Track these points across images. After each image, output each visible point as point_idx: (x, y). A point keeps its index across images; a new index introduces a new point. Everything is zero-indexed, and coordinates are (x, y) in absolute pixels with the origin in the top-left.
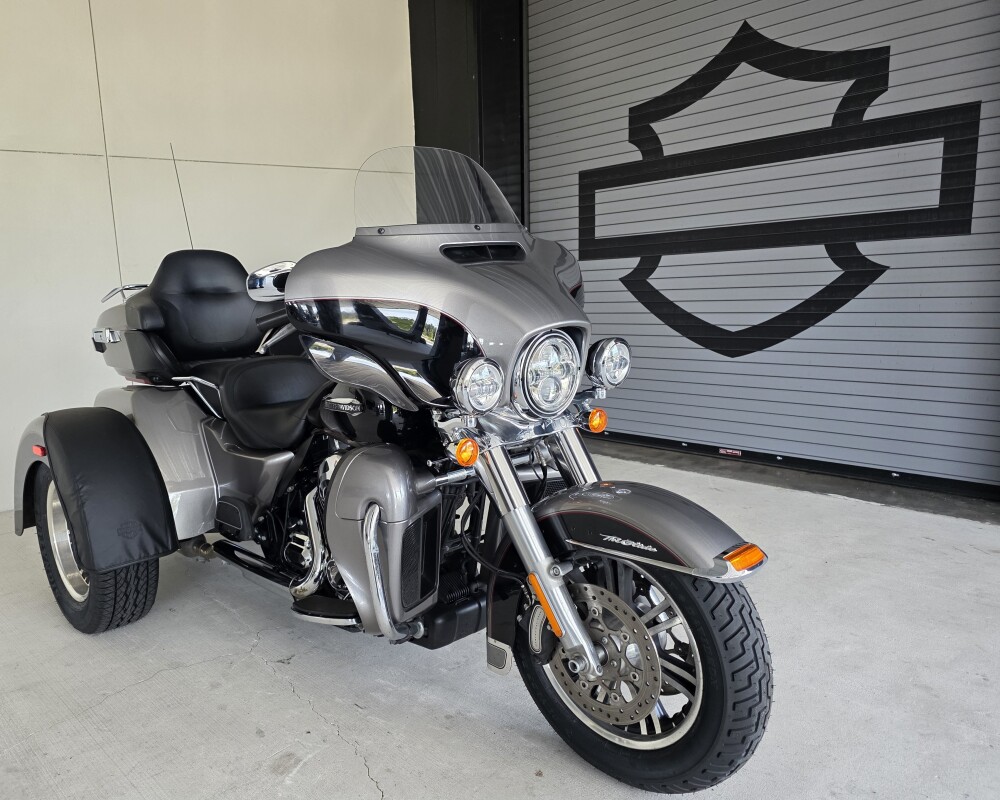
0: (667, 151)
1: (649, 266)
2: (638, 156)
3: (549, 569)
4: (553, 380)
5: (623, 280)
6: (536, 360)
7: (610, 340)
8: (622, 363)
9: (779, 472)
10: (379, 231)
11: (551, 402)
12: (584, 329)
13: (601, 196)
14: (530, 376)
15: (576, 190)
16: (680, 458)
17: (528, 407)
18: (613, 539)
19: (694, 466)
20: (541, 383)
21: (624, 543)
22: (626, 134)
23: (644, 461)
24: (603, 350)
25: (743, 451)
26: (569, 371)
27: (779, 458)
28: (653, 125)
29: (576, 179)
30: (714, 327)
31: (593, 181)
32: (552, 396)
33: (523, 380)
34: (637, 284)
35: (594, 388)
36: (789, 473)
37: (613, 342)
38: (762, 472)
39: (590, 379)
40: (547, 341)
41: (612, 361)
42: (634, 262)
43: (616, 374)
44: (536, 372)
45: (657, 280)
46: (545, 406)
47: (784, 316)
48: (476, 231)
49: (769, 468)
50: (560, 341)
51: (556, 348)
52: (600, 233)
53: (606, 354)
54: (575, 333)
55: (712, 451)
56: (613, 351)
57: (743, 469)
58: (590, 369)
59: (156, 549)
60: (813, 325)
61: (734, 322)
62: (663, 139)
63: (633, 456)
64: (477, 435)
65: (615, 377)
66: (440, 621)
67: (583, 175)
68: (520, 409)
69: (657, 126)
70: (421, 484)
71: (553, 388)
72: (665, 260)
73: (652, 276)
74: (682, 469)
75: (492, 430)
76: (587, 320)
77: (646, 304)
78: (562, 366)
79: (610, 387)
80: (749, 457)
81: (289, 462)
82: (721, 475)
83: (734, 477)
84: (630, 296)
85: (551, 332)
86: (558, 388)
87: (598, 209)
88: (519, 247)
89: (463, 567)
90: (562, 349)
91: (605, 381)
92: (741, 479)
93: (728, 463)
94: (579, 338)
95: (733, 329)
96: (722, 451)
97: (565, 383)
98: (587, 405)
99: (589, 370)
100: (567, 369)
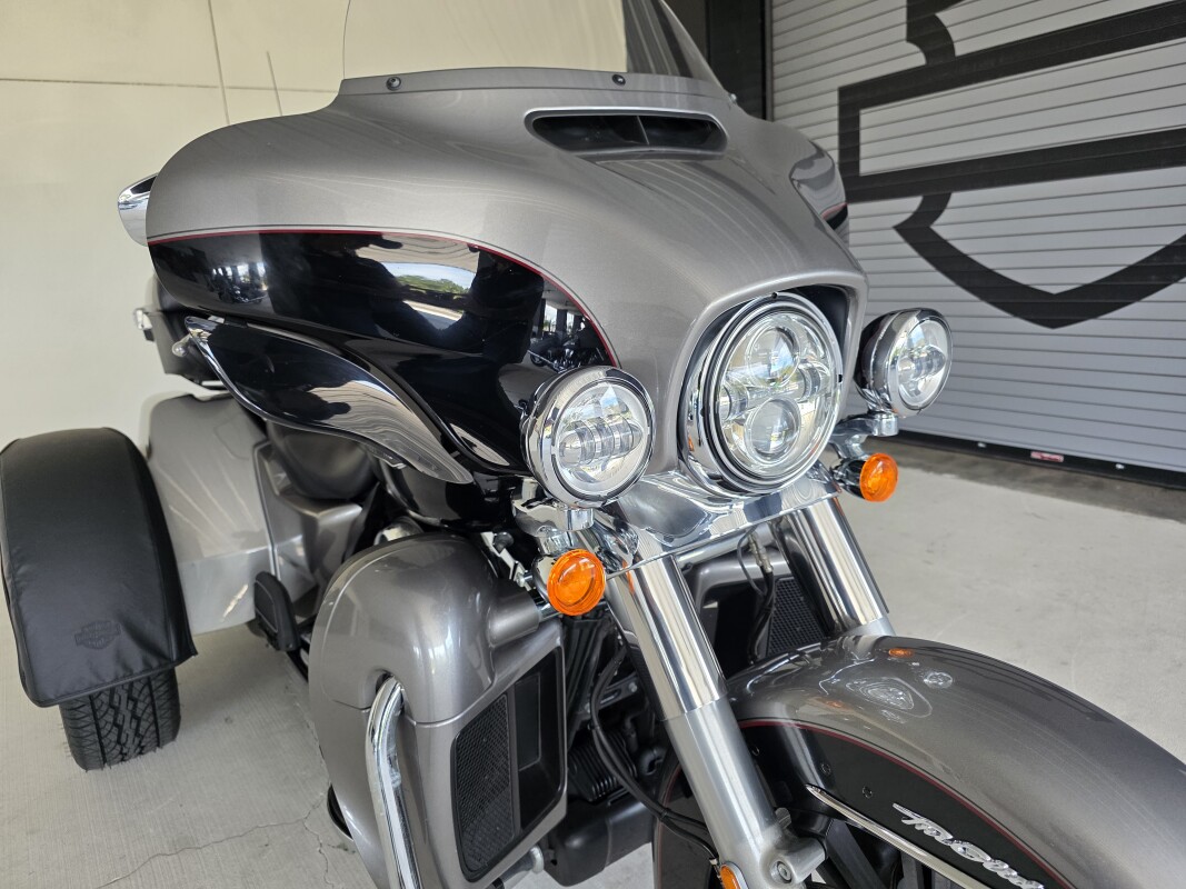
0: (961, 49)
1: (934, 207)
2: (919, 60)
3: (769, 861)
4: (779, 409)
5: (900, 229)
6: (739, 362)
7: (906, 313)
8: (932, 361)
9: (1119, 486)
10: (389, 85)
11: (775, 456)
12: (852, 291)
13: (868, 117)
14: (724, 401)
15: (834, 112)
16: (976, 463)
17: (719, 471)
18: (928, 827)
19: (998, 478)
20: (751, 415)
21: (958, 848)
22: (903, 31)
23: (928, 469)
24: (891, 335)
25: (1066, 457)
26: (816, 382)
27: (1120, 467)
28: (941, 15)
29: (834, 98)
30: (1026, 288)
31: (855, 99)
32: (774, 445)
33: (705, 412)
34: (917, 233)
35: (871, 414)
36: (1137, 489)
37: (914, 320)
38: (1096, 486)
39: (863, 395)
40: (768, 320)
41: (911, 358)
42: (913, 203)
43: (920, 387)
44: (740, 392)
45: (943, 227)
46: (759, 465)
47: (1131, 270)
48: (614, 86)
49: (1104, 480)
50: (794, 317)
51: (789, 337)
52: (867, 167)
53: (900, 342)
54: (830, 299)
55: (1022, 454)
56: (913, 335)
57: (1067, 482)
58: (863, 374)
59: (146, 663)
60: (1176, 281)
61: (1055, 281)
62: (954, 33)
63: (912, 460)
64: (610, 531)
65: (917, 392)
66: (576, 842)
67: (844, 92)
68: (702, 473)
69: (945, 16)
70: (504, 623)
71: (778, 424)
72: (957, 198)
73: (941, 219)
74: (982, 482)
75: (642, 519)
76: (858, 269)
77: (930, 259)
78: (800, 375)
79: (906, 413)
80: (1074, 463)
81: (354, 522)
82: (1038, 491)
83: (1059, 495)
84: (908, 249)
85: (775, 298)
86: (791, 426)
87: (864, 135)
88: (713, 125)
89: (628, 724)
90: (800, 338)
91: (895, 402)
92: (1068, 497)
93: (1045, 473)
94: (840, 311)
95: (1054, 290)
96: (1034, 455)
97: (807, 410)
98: (855, 447)
99: (860, 377)
100: (810, 380)
